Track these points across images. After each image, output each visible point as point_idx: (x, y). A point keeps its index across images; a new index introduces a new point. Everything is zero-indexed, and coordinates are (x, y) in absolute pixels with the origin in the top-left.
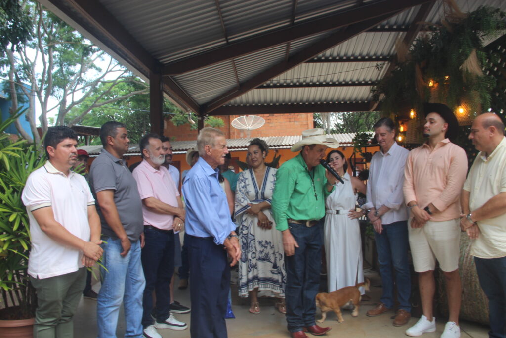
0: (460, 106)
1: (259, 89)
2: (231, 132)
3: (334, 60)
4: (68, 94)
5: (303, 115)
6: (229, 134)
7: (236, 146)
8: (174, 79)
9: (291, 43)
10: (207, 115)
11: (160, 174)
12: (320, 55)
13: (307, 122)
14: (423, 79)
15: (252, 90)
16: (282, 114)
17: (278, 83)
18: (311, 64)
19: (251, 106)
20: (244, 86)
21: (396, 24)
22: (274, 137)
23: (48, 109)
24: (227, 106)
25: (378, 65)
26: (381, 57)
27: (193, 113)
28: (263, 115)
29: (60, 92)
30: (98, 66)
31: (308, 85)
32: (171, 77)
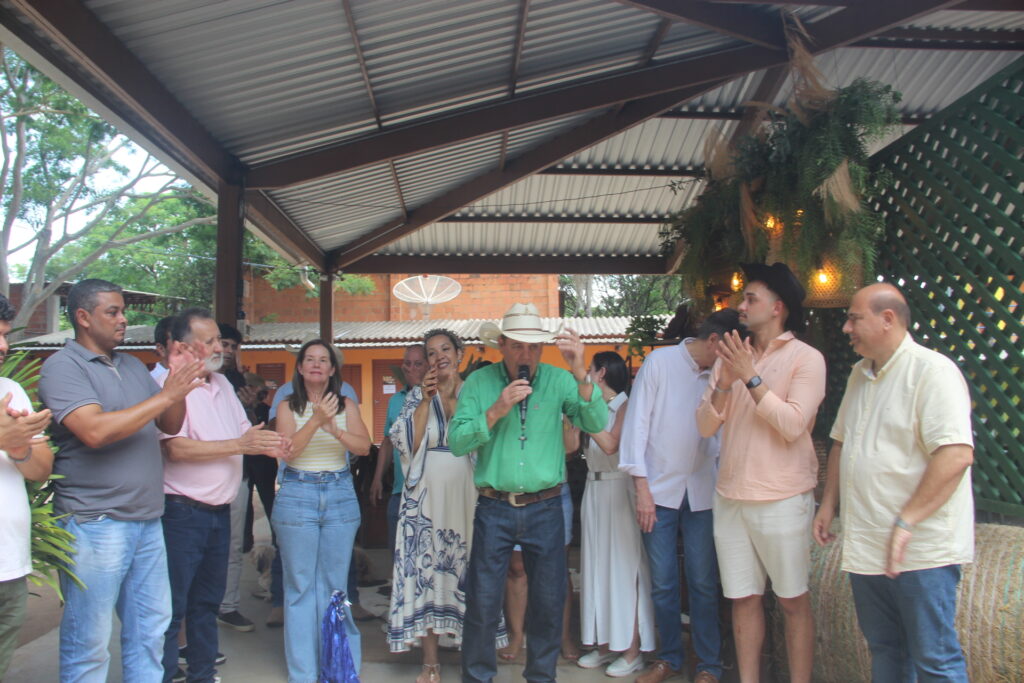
0: (822, 268)
1: (446, 224)
2: (392, 307)
3: (597, 170)
4: (56, 218)
5: (538, 279)
6: (388, 311)
7: (401, 337)
8: (271, 196)
9: (510, 133)
10: (340, 272)
11: (211, 390)
12: (569, 159)
13: (547, 293)
14: (756, 214)
15: (433, 225)
16: (496, 275)
17: (484, 212)
18: (551, 177)
19: (429, 256)
20: (414, 217)
21: (718, 103)
22: (478, 320)
23: (10, 247)
24: (382, 255)
25: (674, 184)
26: (690, 168)
27: (311, 267)
28: (457, 276)
29: (37, 212)
30: (121, 164)
31: (544, 219)
32: (266, 192)
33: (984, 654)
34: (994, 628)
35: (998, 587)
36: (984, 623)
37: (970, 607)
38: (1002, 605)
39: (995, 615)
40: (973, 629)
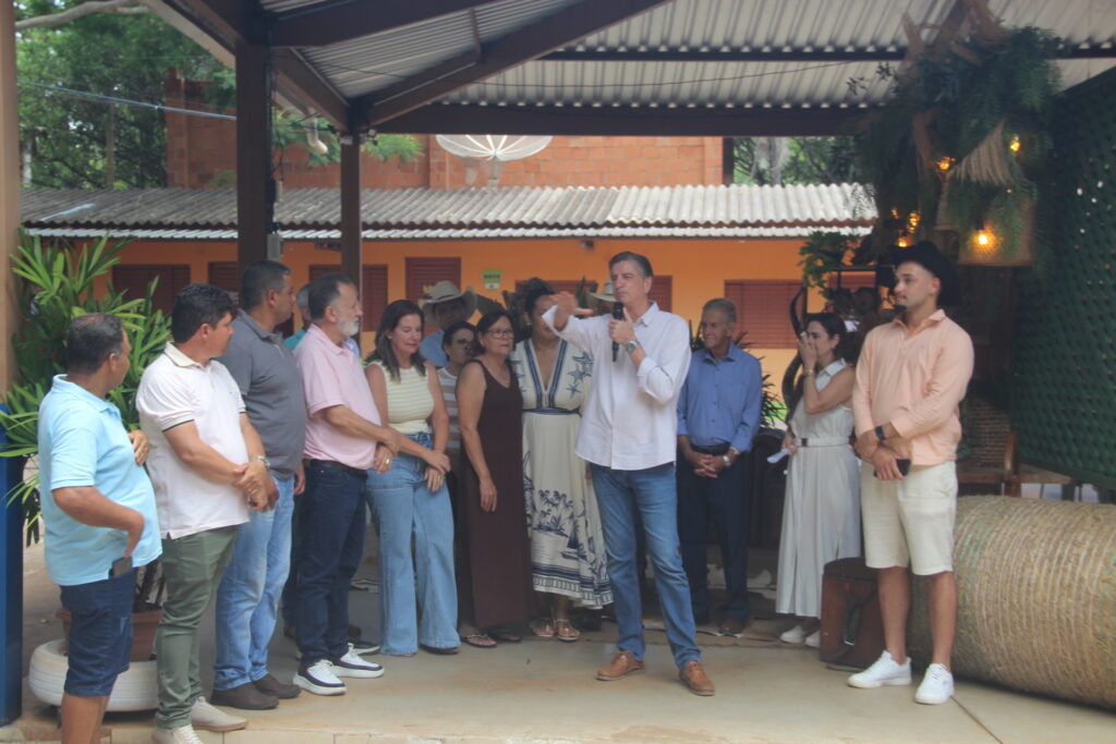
0: (982, 228)
2: (432, 161)
6: (426, 168)
10: (372, 132)
14: (931, 151)
15: (520, 67)
17: (601, 46)
19: (512, 106)
20: (496, 54)
22: (582, 187)
24: (438, 104)
31: (694, 55)
32: (299, 51)
33: (1085, 621)
34: (1096, 597)
35: (1106, 563)
36: (1088, 593)
37: (1077, 578)
38: (1105, 576)
39: (1098, 585)
40: (1079, 598)
